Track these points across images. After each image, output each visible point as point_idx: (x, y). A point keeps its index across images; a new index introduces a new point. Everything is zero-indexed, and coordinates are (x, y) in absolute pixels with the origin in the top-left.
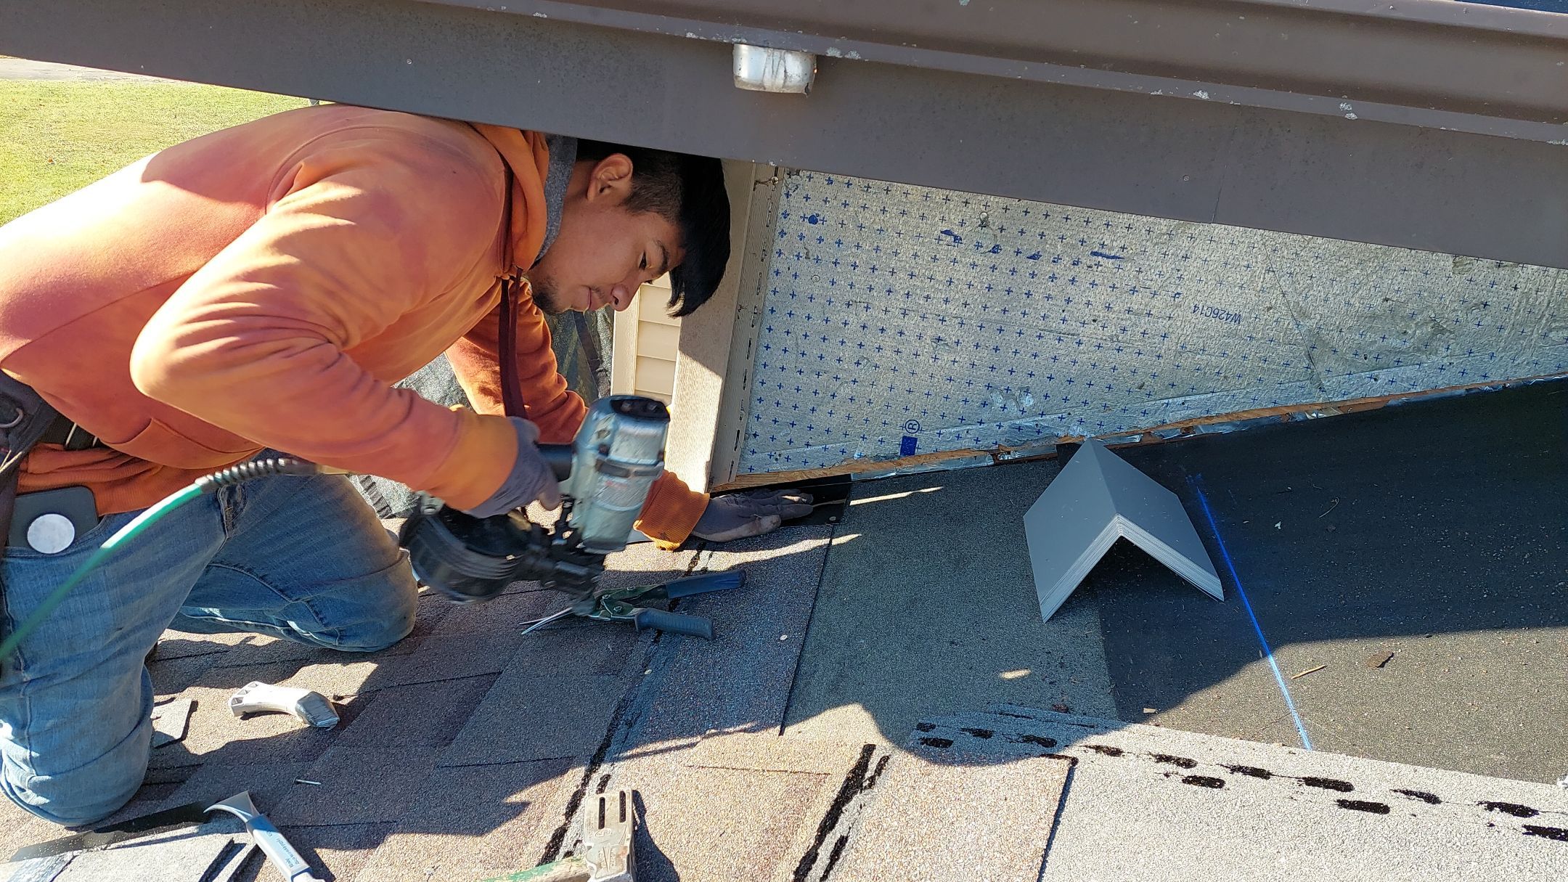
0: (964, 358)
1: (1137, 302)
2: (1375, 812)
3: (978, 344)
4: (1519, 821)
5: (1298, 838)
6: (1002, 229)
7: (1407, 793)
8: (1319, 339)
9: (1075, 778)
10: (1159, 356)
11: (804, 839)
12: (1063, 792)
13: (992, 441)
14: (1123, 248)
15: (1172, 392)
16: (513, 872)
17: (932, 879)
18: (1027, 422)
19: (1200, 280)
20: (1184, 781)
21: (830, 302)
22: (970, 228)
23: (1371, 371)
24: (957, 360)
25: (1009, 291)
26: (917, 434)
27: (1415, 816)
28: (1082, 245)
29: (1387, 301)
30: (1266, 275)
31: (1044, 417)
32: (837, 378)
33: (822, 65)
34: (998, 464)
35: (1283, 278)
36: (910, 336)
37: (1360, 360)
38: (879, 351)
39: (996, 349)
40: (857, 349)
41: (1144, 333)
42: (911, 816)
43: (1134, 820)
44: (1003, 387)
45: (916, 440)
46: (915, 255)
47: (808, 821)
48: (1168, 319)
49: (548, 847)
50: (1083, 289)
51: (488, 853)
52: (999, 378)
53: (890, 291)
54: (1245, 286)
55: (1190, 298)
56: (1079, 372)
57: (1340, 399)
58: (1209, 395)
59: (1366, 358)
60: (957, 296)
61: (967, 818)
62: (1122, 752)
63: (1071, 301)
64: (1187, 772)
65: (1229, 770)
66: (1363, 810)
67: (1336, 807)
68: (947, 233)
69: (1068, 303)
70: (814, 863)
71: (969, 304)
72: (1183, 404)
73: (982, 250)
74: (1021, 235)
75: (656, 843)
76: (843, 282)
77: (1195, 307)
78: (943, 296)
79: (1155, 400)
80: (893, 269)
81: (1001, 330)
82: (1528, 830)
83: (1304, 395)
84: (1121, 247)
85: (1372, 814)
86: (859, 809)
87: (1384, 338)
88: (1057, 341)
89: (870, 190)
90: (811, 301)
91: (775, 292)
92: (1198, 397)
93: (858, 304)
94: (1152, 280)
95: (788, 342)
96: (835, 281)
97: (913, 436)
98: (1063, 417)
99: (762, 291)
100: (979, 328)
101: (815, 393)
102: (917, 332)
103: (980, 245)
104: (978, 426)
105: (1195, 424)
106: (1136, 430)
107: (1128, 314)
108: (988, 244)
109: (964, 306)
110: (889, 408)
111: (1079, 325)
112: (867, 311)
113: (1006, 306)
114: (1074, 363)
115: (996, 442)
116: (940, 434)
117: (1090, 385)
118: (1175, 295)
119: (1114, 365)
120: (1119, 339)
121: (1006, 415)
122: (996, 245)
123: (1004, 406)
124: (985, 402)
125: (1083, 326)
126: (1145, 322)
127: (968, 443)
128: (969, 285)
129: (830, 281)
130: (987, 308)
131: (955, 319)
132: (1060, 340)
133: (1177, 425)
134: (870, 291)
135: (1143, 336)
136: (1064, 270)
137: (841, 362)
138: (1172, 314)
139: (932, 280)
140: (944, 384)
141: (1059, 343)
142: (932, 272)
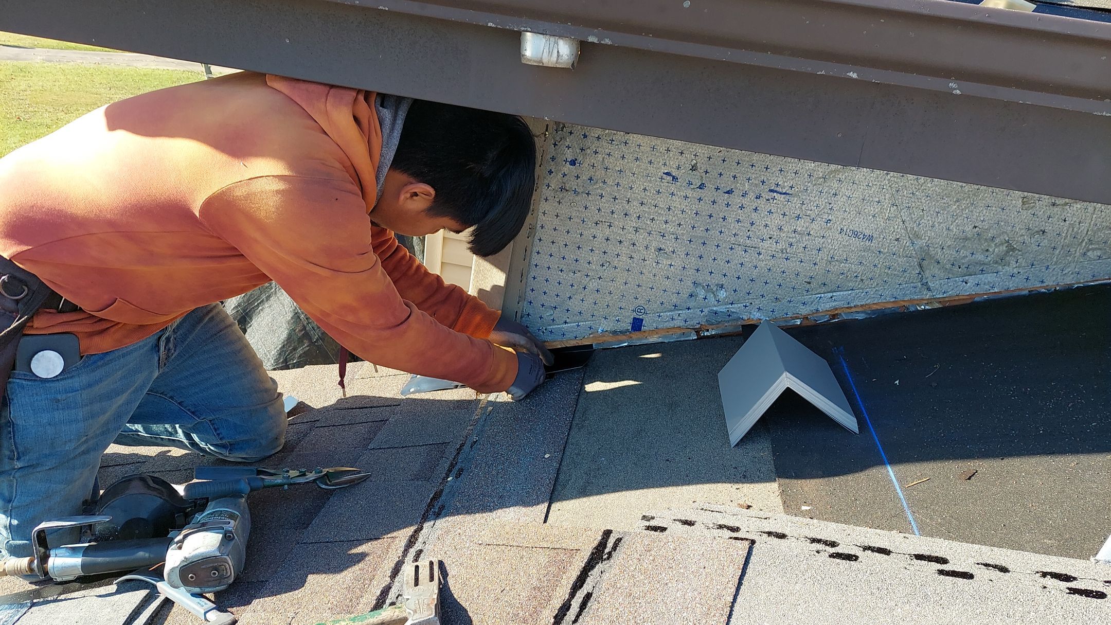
0: (677, 263)
1: (801, 225)
2: (964, 578)
3: (687, 253)
4: (1064, 585)
5: (910, 596)
6: (706, 172)
7: (986, 565)
8: (928, 254)
9: (753, 553)
10: (815, 264)
11: (561, 594)
12: (745, 563)
13: (695, 322)
14: (791, 187)
15: (824, 289)
16: (352, 615)
17: (652, 622)
18: (722, 309)
19: (845, 211)
20: (830, 556)
21: (584, 221)
22: (684, 171)
23: (963, 277)
24: (673, 264)
25: (711, 216)
26: (643, 316)
27: (992, 581)
28: (763, 184)
29: (976, 228)
30: (892, 208)
31: (733, 306)
32: (587, 276)
33: (584, 50)
34: (700, 338)
35: (903, 211)
36: (640, 246)
37: (956, 269)
38: (617, 257)
39: (701, 257)
40: (602, 255)
41: (805, 248)
42: (638, 579)
43: (795, 582)
44: (704, 284)
45: (642, 320)
46: (645, 189)
47: (564, 582)
48: (822, 237)
49: (378, 599)
50: (762, 215)
51: (335, 603)
52: (701, 278)
53: (626, 214)
54: (876, 215)
55: (838, 223)
56: (759, 274)
57: (941, 297)
58: (850, 292)
59: (960, 268)
60: (674, 219)
61: (677, 581)
62: (787, 536)
63: (754, 224)
64: (832, 550)
65: (861, 549)
66: (955, 577)
67: (937, 575)
68: (668, 174)
69: (752, 225)
70: (568, 611)
71: (682, 225)
72: (831, 297)
73: (692, 187)
74: (720, 176)
75: (455, 596)
76: (593, 207)
77: (841, 229)
78: (664, 219)
79: (812, 295)
80: (629, 199)
81: (704, 244)
82: (1070, 591)
83: (915, 293)
85: (962, 579)
86: (600, 574)
87: (973, 254)
88: (743, 252)
89: (613, 143)
90: (570, 220)
91: (544, 213)
92: (842, 293)
93: (604, 223)
94: (811, 210)
95: (554, 249)
96: (587, 206)
97: (641, 317)
98: (747, 305)
99: (535, 213)
100: (689, 242)
101: (572, 286)
102: (645, 244)
103: (691, 183)
104: (687, 311)
105: (839, 312)
106: (798, 315)
107: (794, 233)
108: (696, 182)
109: (678, 226)
110: (624, 297)
111: (759, 241)
112: (609, 228)
113: (708, 226)
114: (755, 268)
115: (699, 322)
116: (659, 316)
117: (766, 283)
118: (828, 221)
119: (783, 269)
120: (787, 251)
121: (706, 304)
122: (702, 183)
123: (706, 297)
124: (692, 294)
125: (762, 242)
126: (806, 239)
127: (679, 323)
128: (683, 211)
129: (584, 207)
130: (695, 228)
131: (672, 235)
132: (745, 251)
133: (827, 312)
134: (612, 214)
135: (804, 250)
136: (749, 202)
137: (590, 264)
138: (825, 234)
139: (657, 207)
140: (663, 281)
141: (745, 253)
142: (656, 201)
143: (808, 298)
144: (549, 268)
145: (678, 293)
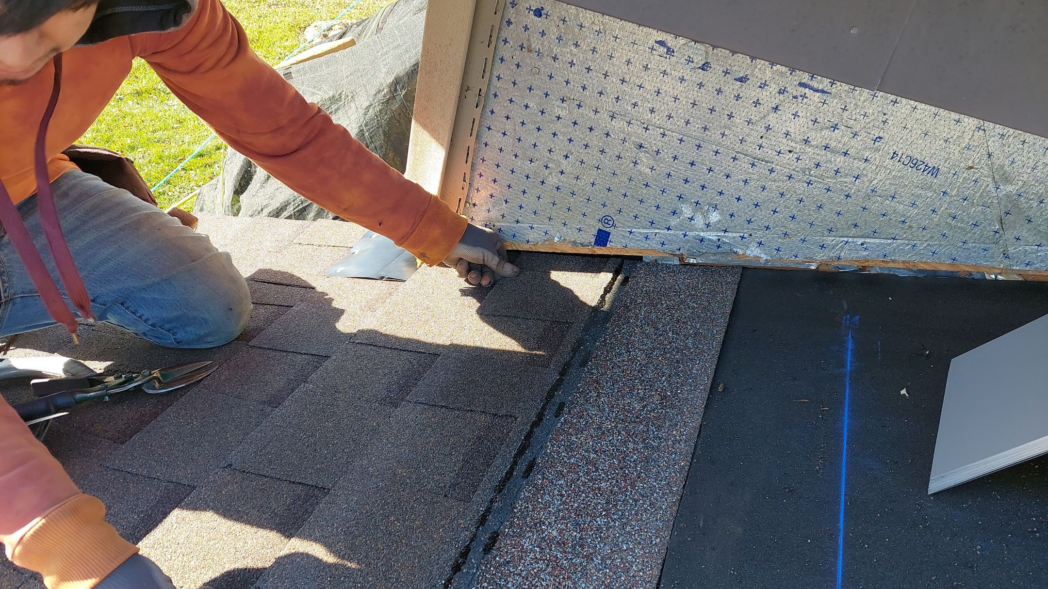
0: (662, 169)
1: (837, 139)
3: (676, 156)
8: (1016, 205)
10: (847, 196)
13: (675, 247)
14: (832, 83)
15: (854, 231)
18: (712, 236)
19: (905, 128)
21: (547, 95)
24: (655, 168)
25: (712, 110)
26: (611, 229)
28: (791, 74)
30: (976, 132)
31: (726, 234)
32: (547, 167)
34: (684, 265)
36: (616, 138)
38: (586, 148)
39: (692, 164)
40: (566, 143)
41: (837, 172)
44: (693, 200)
45: (609, 234)
46: (629, 62)
48: (864, 161)
50: (784, 118)
52: (690, 191)
53: (601, 93)
55: (891, 144)
56: (767, 198)
57: (1023, 268)
58: (889, 241)
60: (663, 108)
63: (771, 129)
68: (661, 43)
69: (767, 131)
71: (672, 117)
72: (862, 244)
73: (692, 65)
74: (732, 56)
76: (560, 78)
77: (894, 153)
78: (650, 105)
79: (835, 236)
80: (606, 72)
81: (699, 147)
83: (985, 258)
84: (830, 82)
88: (751, 166)
90: (530, 91)
91: (499, 78)
92: (878, 241)
93: (572, 100)
94: (855, 120)
95: (508, 126)
96: (553, 75)
97: (608, 230)
98: (744, 237)
99: (487, 75)
100: (679, 141)
101: (528, 177)
102: (622, 136)
103: (691, 60)
104: (666, 231)
105: (871, 264)
106: (811, 260)
107: (825, 150)
108: (699, 60)
109: (668, 118)
110: (589, 201)
111: (774, 153)
112: (579, 109)
113: (707, 124)
114: (764, 188)
115: (680, 248)
116: (631, 232)
117: (775, 212)
118: (877, 138)
119: (801, 196)
120: (811, 173)
121: (692, 226)
122: (707, 63)
123: (692, 217)
124: (675, 211)
125: (778, 155)
126: (840, 160)
127: (654, 244)
128: (676, 98)
129: (548, 75)
130: (689, 123)
131: (658, 129)
132: (753, 165)
133: (854, 262)
134: (583, 90)
135: (836, 174)
136: (768, 97)
137: (552, 153)
138: (869, 157)
139: (642, 88)
140: (641, 188)
141: (752, 167)
142: (642, 80)
143: (829, 240)
144: (501, 150)
145: (658, 207)
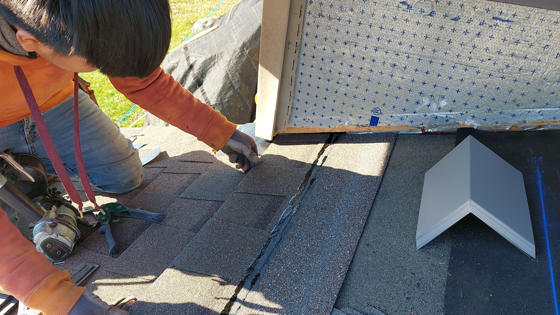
0: (408, 77)
1: (520, 49)
3: (417, 69)
6: (437, 2)
10: (528, 83)
13: (419, 123)
15: (533, 105)
18: (442, 114)
21: (336, 41)
24: (404, 77)
25: (438, 39)
26: (379, 115)
28: (487, 12)
31: (451, 113)
32: (338, 83)
34: (424, 133)
36: (379, 62)
38: (361, 70)
39: (427, 73)
40: (349, 67)
41: (520, 69)
44: (429, 94)
45: (378, 118)
46: (384, 16)
48: (538, 61)
50: (484, 40)
52: (428, 89)
53: (368, 37)
55: (555, 49)
56: (476, 89)
58: (557, 109)
60: (407, 41)
63: (476, 47)
68: (403, 3)
69: (474, 48)
71: (413, 46)
72: (539, 112)
73: (424, 14)
74: (449, 5)
76: (343, 30)
77: (558, 54)
78: (399, 41)
79: (521, 109)
80: (371, 24)
81: (431, 62)
84: (513, 15)
90: (326, 40)
91: (307, 35)
92: (549, 109)
93: (351, 43)
94: (530, 36)
95: (314, 62)
96: (339, 30)
97: (377, 116)
98: (463, 113)
99: (300, 34)
100: (418, 60)
101: (327, 90)
102: (383, 60)
103: (423, 11)
104: (413, 114)
105: (545, 124)
106: (506, 124)
107: (512, 56)
108: (428, 10)
109: (410, 47)
110: (365, 100)
111: (479, 61)
112: (355, 47)
113: (435, 48)
114: (474, 84)
115: (423, 124)
116: (391, 116)
117: (481, 97)
118: (546, 46)
119: (498, 86)
120: (504, 71)
121: (429, 110)
122: (433, 11)
123: (429, 104)
124: (418, 102)
125: (482, 63)
126: (522, 62)
127: (407, 122)
128: (415, 35)
129: (336, 30)
130: (424, 49)
131: (404, 54)
132: (466, 70)
133: (534, 124)
134: (357, 36)
135: (520, 71)
136: (473, 28)
137: (341, 74)
138: (541, 58)
139: (393, 31)
140: (396, 90)
141: (465, 71)
142: (393, 26)
143: (517, 111)
144: (311, 76)
145: (407, 100)
